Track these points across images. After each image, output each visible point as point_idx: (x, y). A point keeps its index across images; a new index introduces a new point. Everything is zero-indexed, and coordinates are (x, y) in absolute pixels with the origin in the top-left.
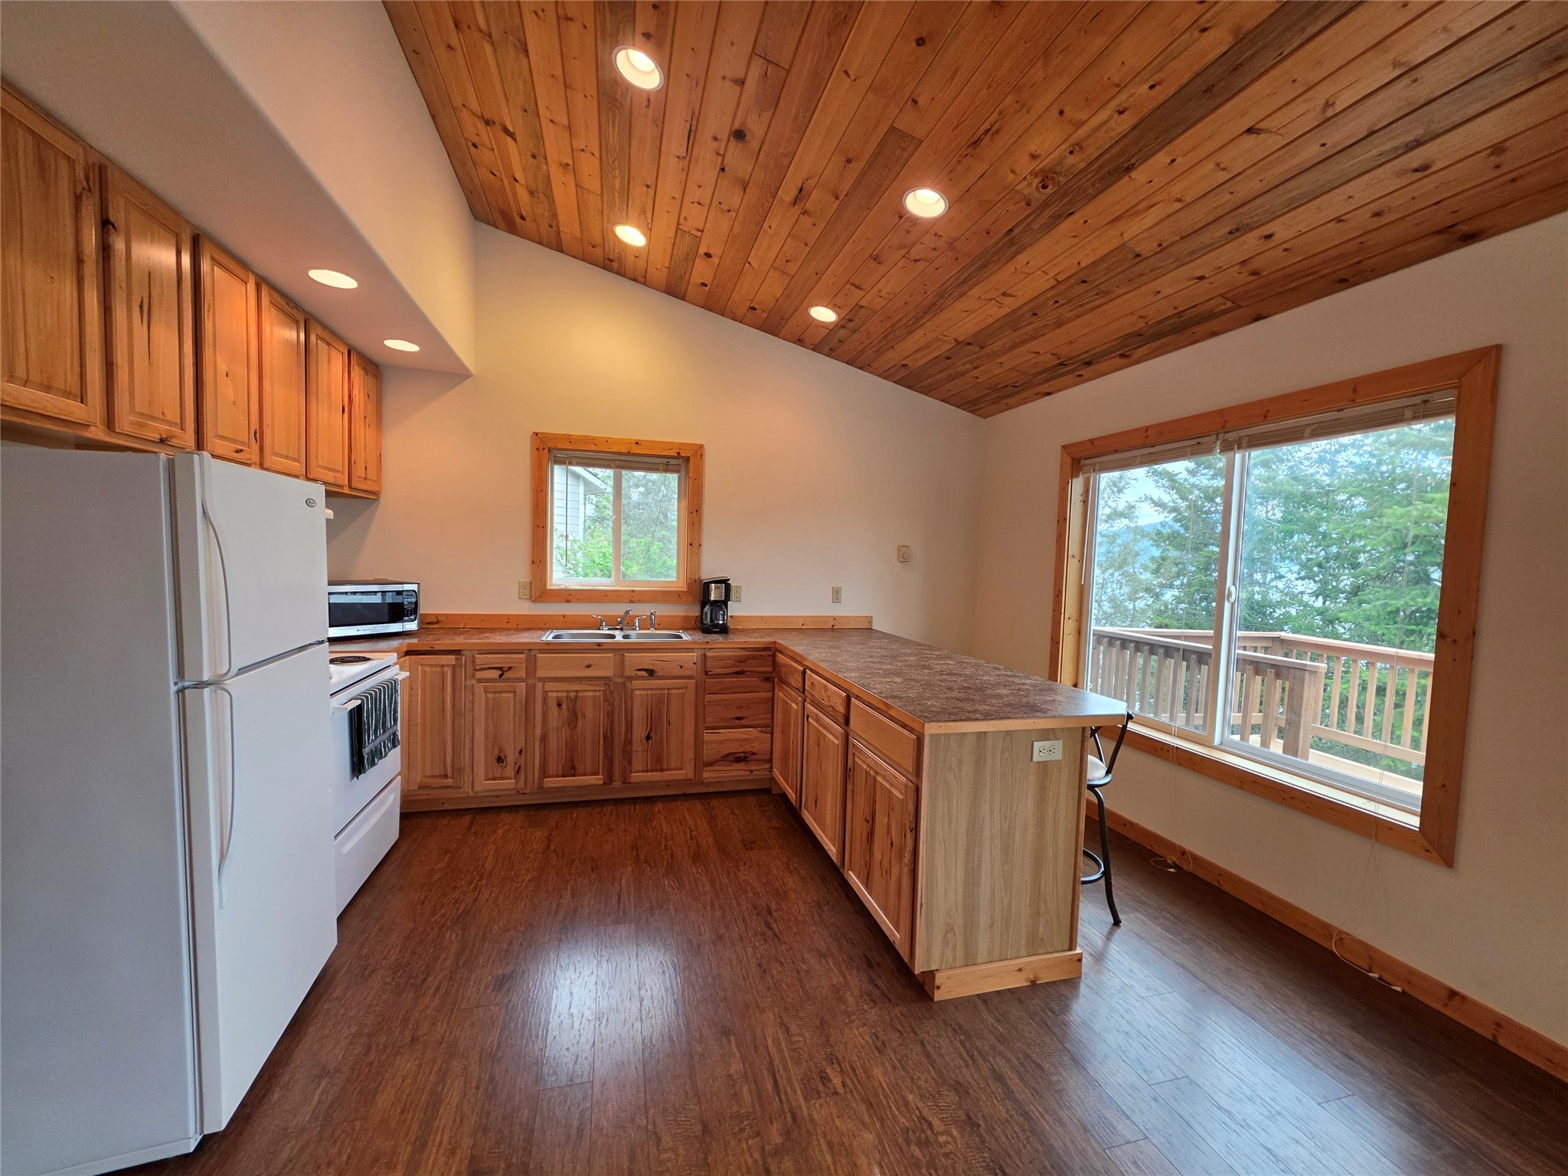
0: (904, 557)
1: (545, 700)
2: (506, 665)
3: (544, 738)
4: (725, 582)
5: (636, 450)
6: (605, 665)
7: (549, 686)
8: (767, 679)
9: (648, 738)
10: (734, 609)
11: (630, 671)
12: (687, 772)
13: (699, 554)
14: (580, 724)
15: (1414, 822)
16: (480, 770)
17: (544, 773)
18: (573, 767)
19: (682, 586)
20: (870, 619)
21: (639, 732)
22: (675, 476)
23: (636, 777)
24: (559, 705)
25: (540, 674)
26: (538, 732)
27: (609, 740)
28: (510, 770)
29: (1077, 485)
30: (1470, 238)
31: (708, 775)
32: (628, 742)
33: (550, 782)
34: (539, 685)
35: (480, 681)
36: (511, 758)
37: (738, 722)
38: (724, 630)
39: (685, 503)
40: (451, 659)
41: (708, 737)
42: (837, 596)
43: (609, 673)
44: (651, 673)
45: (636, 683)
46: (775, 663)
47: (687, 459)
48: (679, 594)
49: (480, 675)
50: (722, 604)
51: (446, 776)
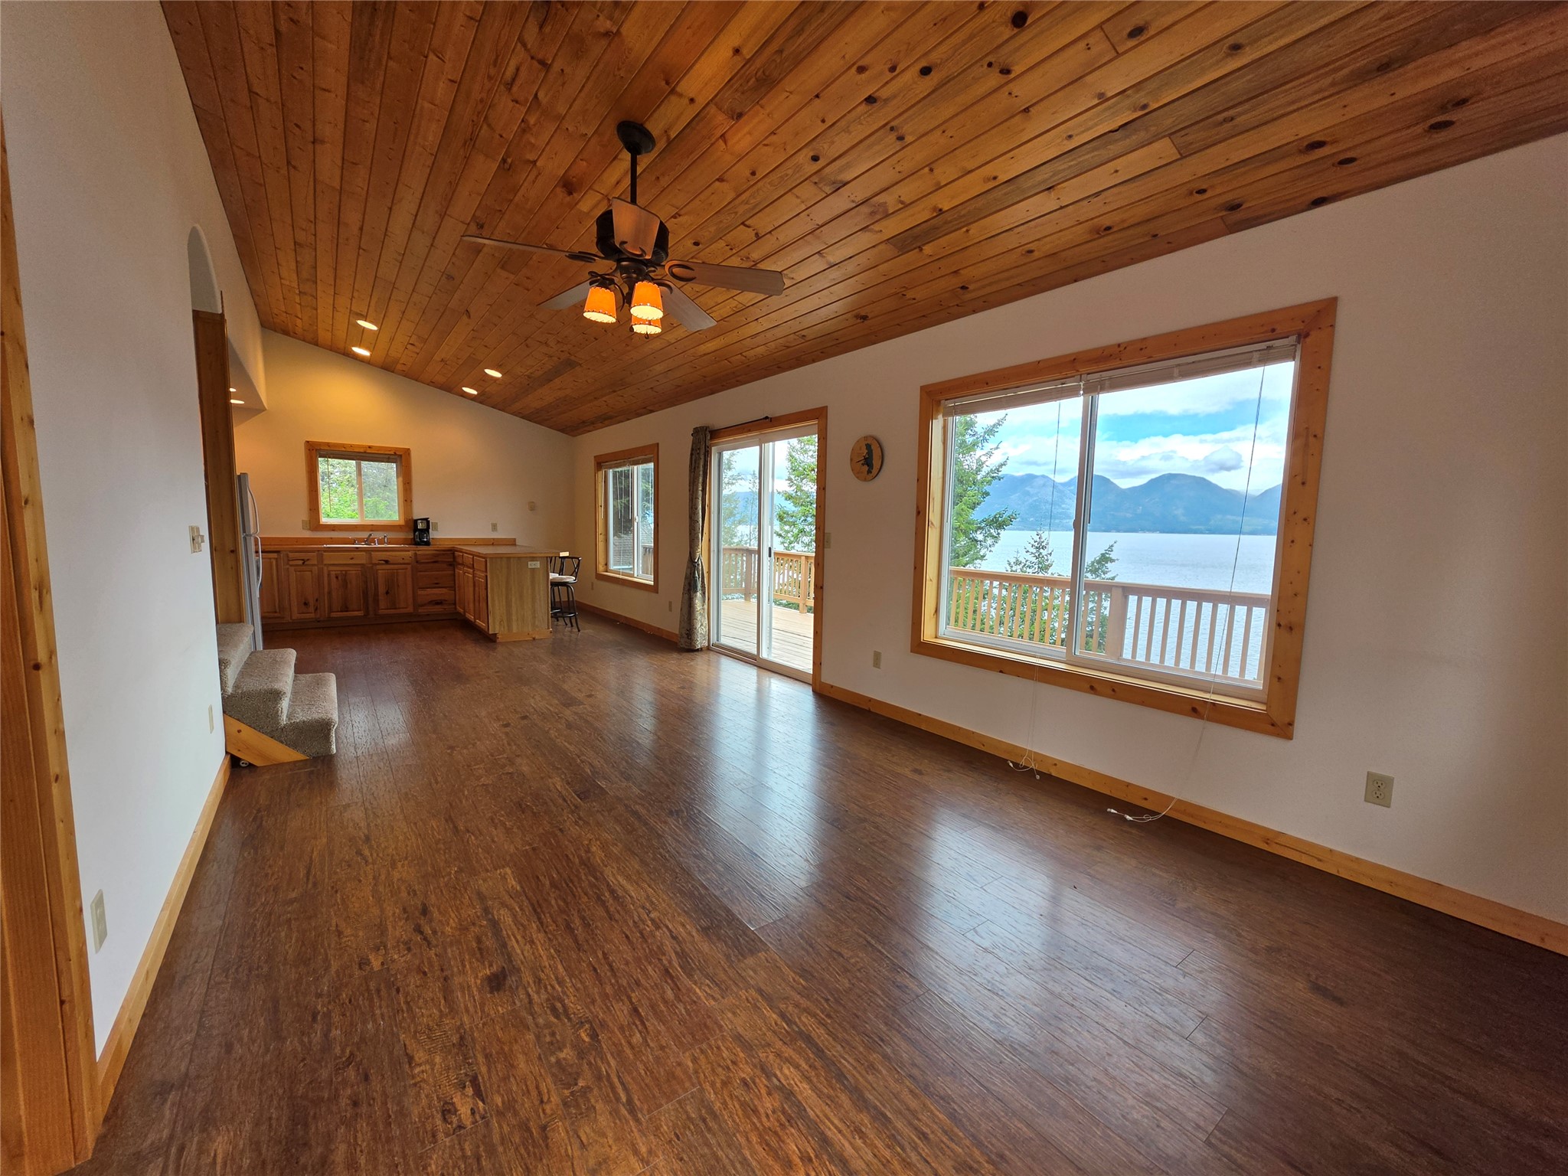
0: (532, 507)
1: (329, 575)
2: (306, 558)
3: (330, 593)
4: (426, 520)
5: (369, 451)
6: (362, 559)
7: (331, 568)
8: (451, 565)
9: (387, 593)
10: (433, 534)
11: (374, 561)
12: (410, 609)
13: (411, 506)
14: (349, 586)
15: (652, 583)
16: (295, 609)
17: (331, 610)
18: (347, 607)
19: (402, 523)
20: (515, 540)
21: (382, 590)
22: (394, 465)
23: (381, 612)
24: (337, 577)
25: (325, 562)
26: (326, 590)
27: (365, 594)
28: (312, 609)
29: (601, 475)
30: (652, 411)
31: (421, 610)
32: (376, 595)
33: (334, 615)
34: (325, 568)
35: (291, 566)
36: (312, 602)
37: (437, 585)
38: (427, 543)
39: (401, 479)
40: (275, 555)
41: (420, 592)
42: (494, 527)
43: (364, 562)
44: (387, 562)
45: (378, 567)
46: (454, 557)
47: (401, 456)
48: (400, 526)
49: (291, 563)
50: (427, 530)
51: (276, 612)
